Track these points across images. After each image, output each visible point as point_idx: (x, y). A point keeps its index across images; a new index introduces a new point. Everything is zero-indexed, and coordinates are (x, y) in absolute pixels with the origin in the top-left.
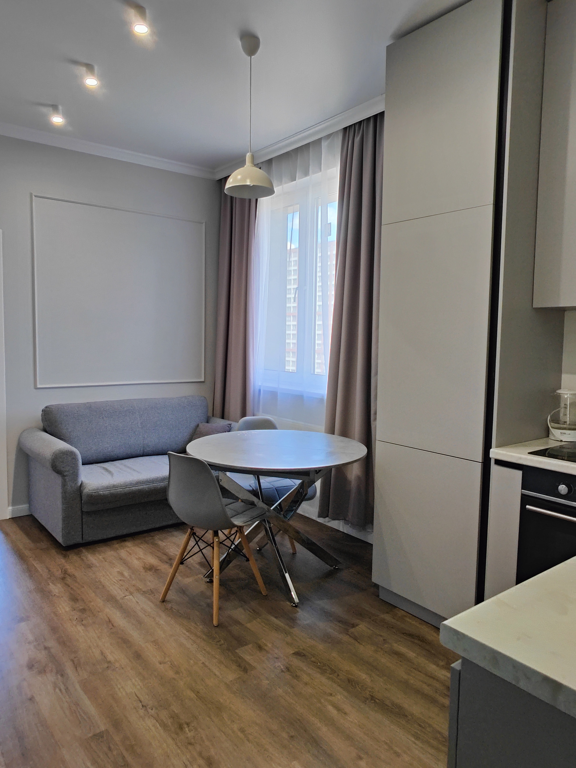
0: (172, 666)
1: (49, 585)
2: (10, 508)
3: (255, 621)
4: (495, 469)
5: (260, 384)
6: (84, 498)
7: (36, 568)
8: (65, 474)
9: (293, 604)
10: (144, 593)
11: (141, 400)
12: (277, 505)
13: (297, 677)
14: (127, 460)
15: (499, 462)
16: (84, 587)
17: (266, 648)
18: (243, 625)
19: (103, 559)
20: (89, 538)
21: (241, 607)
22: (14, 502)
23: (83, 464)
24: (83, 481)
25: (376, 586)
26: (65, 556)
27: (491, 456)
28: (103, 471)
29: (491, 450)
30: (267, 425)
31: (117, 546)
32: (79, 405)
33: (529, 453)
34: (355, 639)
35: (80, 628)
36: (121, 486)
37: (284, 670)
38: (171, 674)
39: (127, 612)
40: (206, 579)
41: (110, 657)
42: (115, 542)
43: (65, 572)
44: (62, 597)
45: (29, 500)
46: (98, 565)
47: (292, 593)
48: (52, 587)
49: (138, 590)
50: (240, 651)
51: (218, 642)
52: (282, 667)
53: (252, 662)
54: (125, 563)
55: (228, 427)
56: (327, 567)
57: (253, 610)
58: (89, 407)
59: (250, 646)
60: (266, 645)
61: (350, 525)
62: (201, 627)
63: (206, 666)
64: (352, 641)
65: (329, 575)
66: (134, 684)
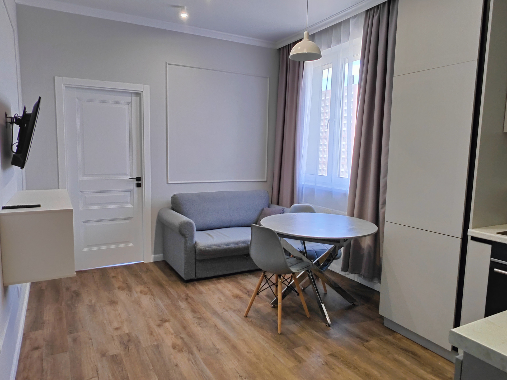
0: (255, 355)
1: (179, 302)
2: (153, 256)
3: (303, 333)
4: (470, 243)
5: (303, 183)
6: (197, 251)
7: (170, 292)
8: (186, 236)
9: (327, 324)
10: (234, 311)
11: (228, 192)
12: (316, 262)
13: (332, 369)
14: (220, 229)
15: (473, 238)
16: (199, 305)
17: (311, 350)
18: (296, 335)
19: (208, 289)
20: (199, 276)
21: (295, 323)
22: (155, 252)
23: (197, 231)
24: (197, 241)
25: (382, 317)
26: (186, 286)
27: (468, 234)
28: (207, 236)
29: (469, 230)
30: (308, 210)
31: (215, 282)
32: (192, 194)
33: (497, 233)
34: (369, 349)
35: (199, 329)
36: (218, 245)
37: (324, 363)
38: (254, 359)
39: (226, 322)
40: (271, 305)
41: (218, 347)
42: (214, 279)
43: (187, 295)
44: (187, 310)
45: (164, 251)
46: (205, 292)
47: (327, 318)
48: (180, 303)
49: (231, 309)
50: (295, 350)
51: (282, 343)
52: (323, 362)
53: (303, 357)
54: (221, 292)
55: (282, 210)
56: (347, 303)
57: (302, 326)
58: (198, 195)
59: (302, 347)
60: (312, 348)
61: (362, 277)
62: (270, 333)
63: (275, 357)
64: (367, 350)
65: (349, 308)
66: (233, 363)
